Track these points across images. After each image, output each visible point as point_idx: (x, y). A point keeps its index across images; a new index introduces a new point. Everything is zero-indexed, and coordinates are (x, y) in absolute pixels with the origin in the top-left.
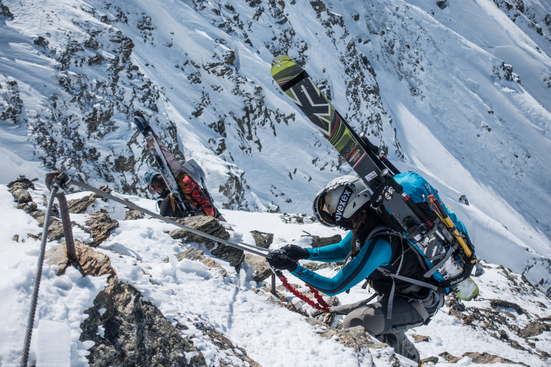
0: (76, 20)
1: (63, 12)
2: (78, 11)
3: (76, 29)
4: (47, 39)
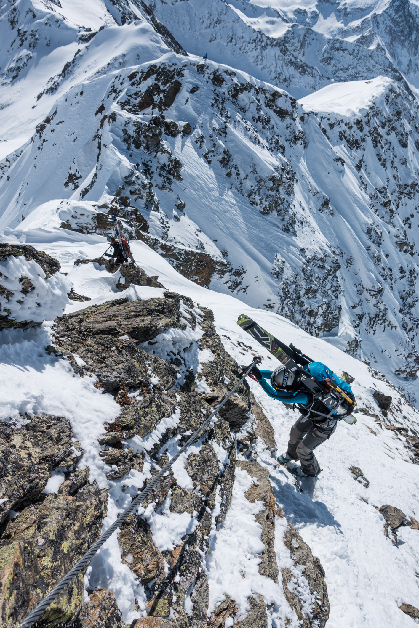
0: (321, 247)
1: (317, 242)
2: (324, 245)
3: (320, 251)
4: (306, 250)
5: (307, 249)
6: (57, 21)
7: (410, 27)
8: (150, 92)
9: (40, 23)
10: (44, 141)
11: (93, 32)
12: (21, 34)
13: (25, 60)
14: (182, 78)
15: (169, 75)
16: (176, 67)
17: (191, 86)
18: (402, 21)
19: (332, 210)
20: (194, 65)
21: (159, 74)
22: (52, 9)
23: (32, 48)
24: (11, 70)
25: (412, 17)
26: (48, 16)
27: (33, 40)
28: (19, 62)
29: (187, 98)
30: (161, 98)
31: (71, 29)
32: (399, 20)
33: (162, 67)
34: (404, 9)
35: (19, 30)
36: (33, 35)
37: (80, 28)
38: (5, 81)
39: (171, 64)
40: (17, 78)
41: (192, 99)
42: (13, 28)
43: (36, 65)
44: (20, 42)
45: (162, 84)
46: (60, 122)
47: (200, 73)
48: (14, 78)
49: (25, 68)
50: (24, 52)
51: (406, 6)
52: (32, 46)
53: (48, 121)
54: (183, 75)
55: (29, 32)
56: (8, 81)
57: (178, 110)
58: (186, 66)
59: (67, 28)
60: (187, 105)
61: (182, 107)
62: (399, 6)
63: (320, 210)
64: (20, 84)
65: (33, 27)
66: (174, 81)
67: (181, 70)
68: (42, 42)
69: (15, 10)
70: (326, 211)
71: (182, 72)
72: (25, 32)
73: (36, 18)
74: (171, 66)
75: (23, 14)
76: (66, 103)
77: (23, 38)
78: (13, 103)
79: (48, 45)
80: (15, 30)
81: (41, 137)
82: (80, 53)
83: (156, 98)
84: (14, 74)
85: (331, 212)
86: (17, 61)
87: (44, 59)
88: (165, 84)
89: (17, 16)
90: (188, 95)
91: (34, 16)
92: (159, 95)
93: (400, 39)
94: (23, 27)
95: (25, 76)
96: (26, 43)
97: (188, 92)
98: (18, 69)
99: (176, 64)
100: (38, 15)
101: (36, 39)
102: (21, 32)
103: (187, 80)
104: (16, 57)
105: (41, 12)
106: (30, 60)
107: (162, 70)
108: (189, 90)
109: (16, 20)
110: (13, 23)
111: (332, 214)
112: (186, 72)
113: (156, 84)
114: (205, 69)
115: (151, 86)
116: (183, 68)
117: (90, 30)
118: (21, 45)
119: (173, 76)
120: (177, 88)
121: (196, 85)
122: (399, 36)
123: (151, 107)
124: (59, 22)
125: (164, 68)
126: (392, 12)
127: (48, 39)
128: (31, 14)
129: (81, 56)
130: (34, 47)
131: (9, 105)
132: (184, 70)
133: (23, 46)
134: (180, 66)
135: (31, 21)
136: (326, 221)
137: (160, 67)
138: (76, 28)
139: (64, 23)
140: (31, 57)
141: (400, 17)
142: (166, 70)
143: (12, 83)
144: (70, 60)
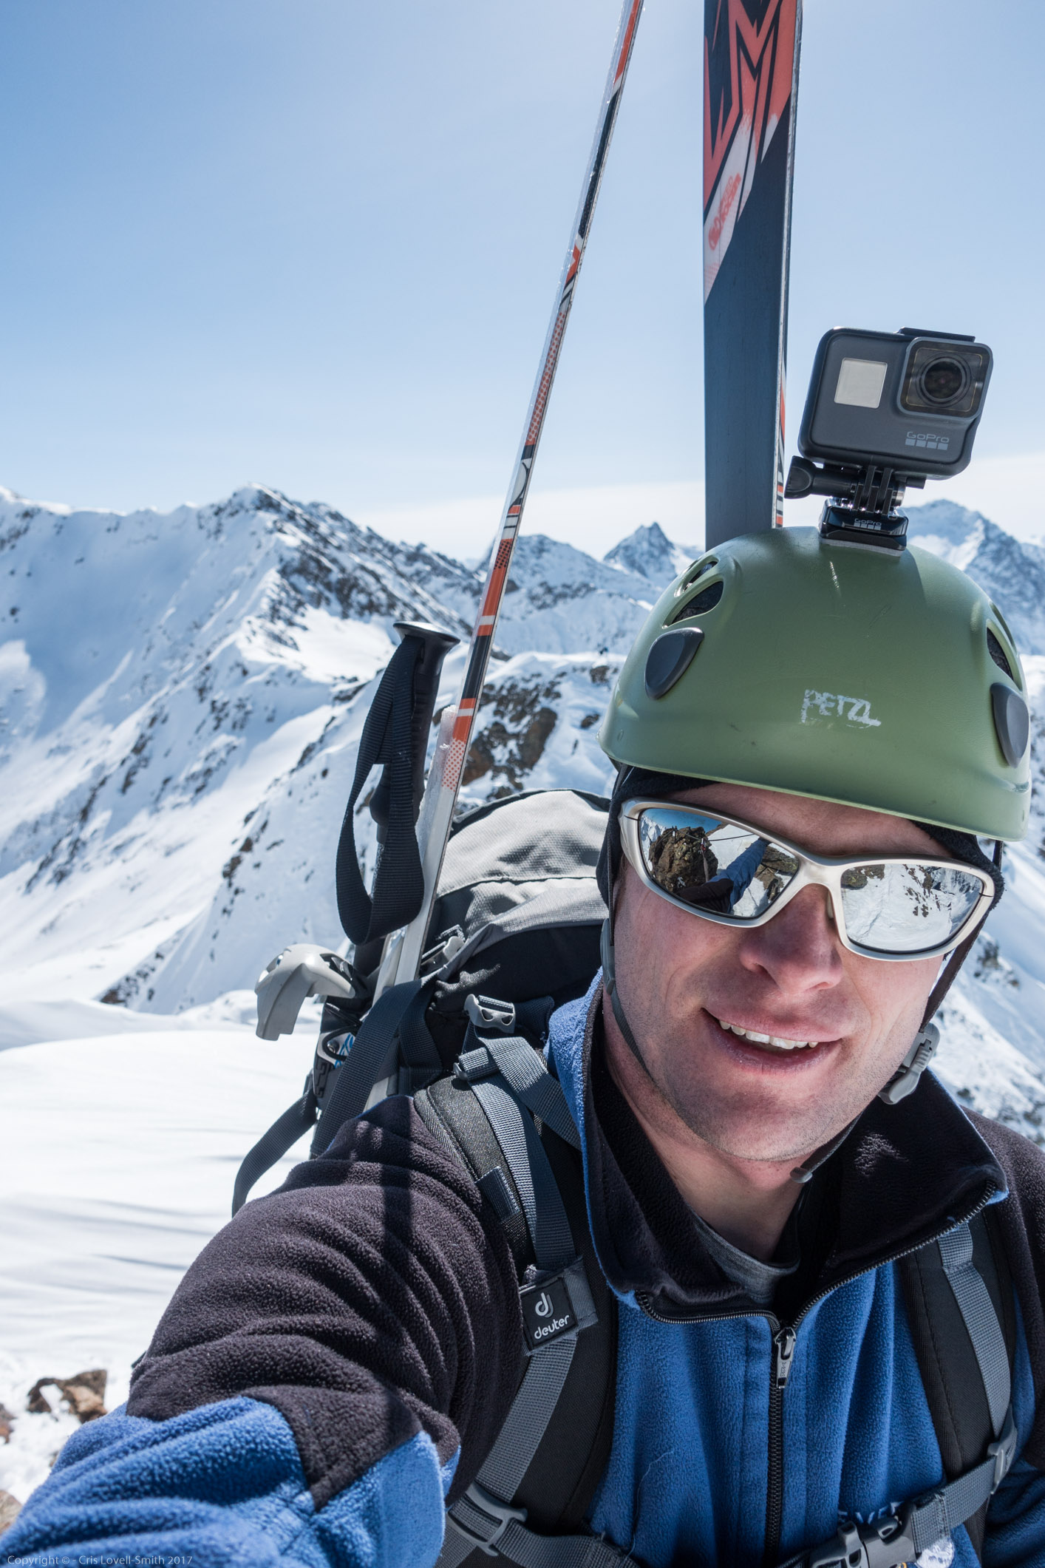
5: (977, 1088)
6: (290, 674)
7: (1035, 583)
8: (484, 743)
9: (256, 684)
10: (237, 892)
11: (361, 681)
12: (218, 711)
13: (223, 754)
14: (558, 701)
15: (525, 700)
16: (539, 680)
17: (581, 715)
18: (1014, 575)
19: (1011, 973)
20: (583, 669)
21: (502, 701)
22: (281, 656)
23: (237, 730)
24: (193, 777)
25: (1033, 565)
26: (273, 669)
27: (241, 714)
28: (211, 759)
29: (573, 741)
30: (511, 752)
31: (317, 684)
32: (1007, 574)
33: (508, 685)
34: (1010, 553)
35: (213, 703)
36: (241, 706)
37: (335, 678)
38: (179, 800)
39: (527, 676)
40: (205, 790)
41: (587, 741)
42: (202, 700)
43: (243, 762)
44: (214, 723)
45: (511, 720)
46: (275, 844)
47: (598, 685)
48: (198, 790)
49: (223, 768)
50: (222, 740)
51: (1014, 548)
52: (237, 726)
53: (248, 846)
54: (558, 695)
55: (235, 701)
56: (186, 798)
57: (555, 769)
58: (563, 674)
59: (309, 684)
60: (576, 757)
61: (565, 763)
62: (998, 551)
63: (977, 975)
64: (210, 801)
65: (241, 692)
66: (537, 709)
67: (553, 684)
68: (259, 716)
69: (208, 668)
70: (996, 975)
71: (557, 689)
72: (225, 704)
73: (248, 676)
74: (527, 681)
75: (224, 672)
76: (290, 800)
77: (222, 715)
78: (191, 840)
79: (270, 720)
80: (207, 705)
81: (230, 885)
82: (335, 723)
83: (500, 754)
84: (199, 783)
85: (1011, 977)
86: (207, 759)
87: (261, 747)
88: (517, 719)
89: (211, 679)
90: (577, 734)
91: (245, 673)
92: (505, 745)
93: (1021, 608)
94: (218, 696)
95: (219, 785)
96: (227, 723)
97: (574, 726)
98: (208, 772)
99: (539, 675)
100: (251, 669)
101: (247, 713)
102: (219, 705)
103: (570, 703)
104: (203, 753)
105: (258, 664)
106: (233, 753)
107: (509, 690)
108: (578, 723)
109: (208, 684)
110: (202, 691)
111: (1015, 983)
112: (564, 687)
113: (496, 724)
114: (609, 674)
115: (486, 728)
116: (558, 680)
117: (355, 679)
118: (216, 728)
119: (535, 700)
120: (547, 723)
121: (594, 710)
122: (1016, 602)
123: (489, 774)
124: (294, 676)
125: (513, 687)
126: (986, 562)
127: (271, 707)
128: (238, 671)
129: (337, 728)
130: (242, 727)
131: (182, 845)
132: (559, 683)
133: (219, 730)
134: (548, 677)
135: (238, 683)
136: (1004, 1004)
137: (502, 687)
138: (329, 680)
139: (302, 676)
140: (234, 748)
141: (1007, 568)
142: (518, 690)
143: (193, 801)
144: (314, 738)
